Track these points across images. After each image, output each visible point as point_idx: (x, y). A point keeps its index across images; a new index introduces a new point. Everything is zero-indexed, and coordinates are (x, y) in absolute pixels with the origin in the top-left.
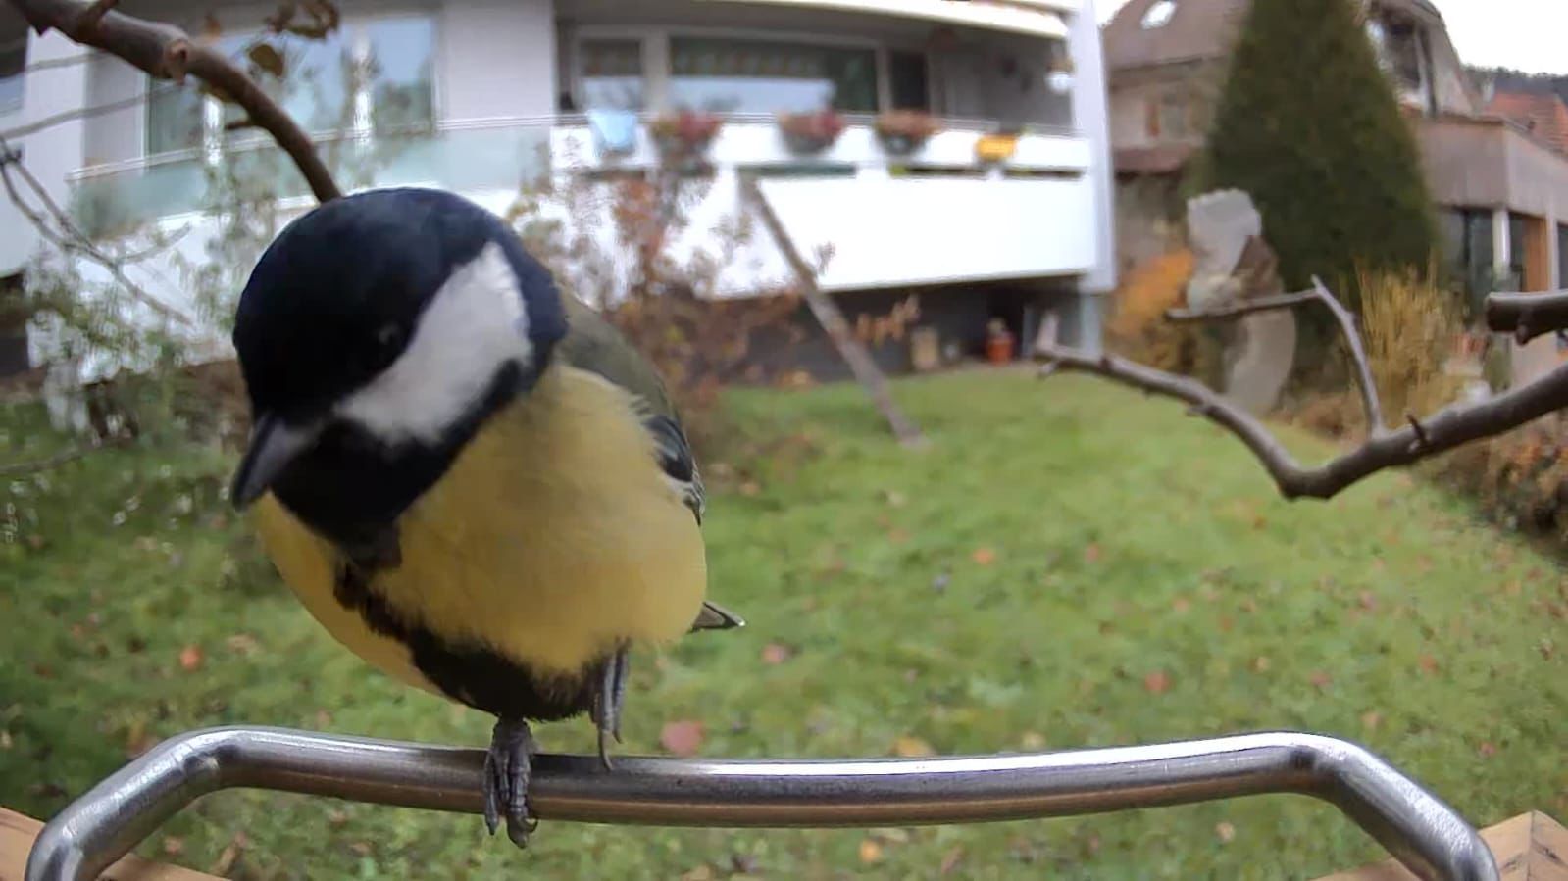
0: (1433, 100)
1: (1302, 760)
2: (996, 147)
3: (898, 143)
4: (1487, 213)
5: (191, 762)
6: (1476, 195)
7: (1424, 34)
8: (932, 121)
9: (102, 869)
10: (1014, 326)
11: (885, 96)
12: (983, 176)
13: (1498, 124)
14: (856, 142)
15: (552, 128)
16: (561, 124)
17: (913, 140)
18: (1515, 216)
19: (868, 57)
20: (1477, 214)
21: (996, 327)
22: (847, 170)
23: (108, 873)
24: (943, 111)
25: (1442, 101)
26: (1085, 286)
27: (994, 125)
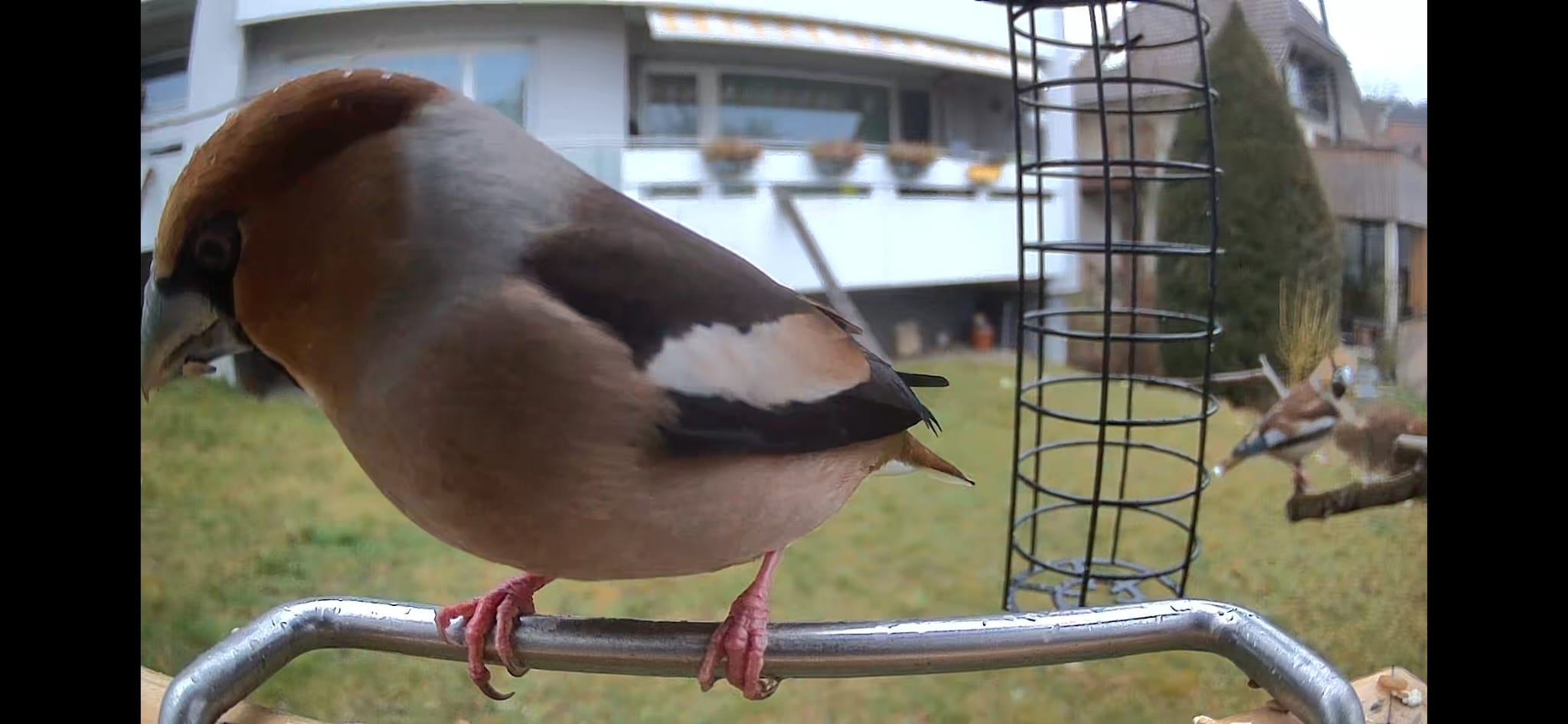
0: (1339, 130)
1: (1201, 623)
2: (986, 173)
3: (905, 169)
4: (1380, 224)
5: (297, 627)
6: (1371, 211)
7: (1333, 76)
8: (934, 150)
9: (218, 716)
10: (995, 320)
11: (895, 126)
12: (973, 196)
13: (1390, 150)
14: (871, 167)
15: (622, 149)
16: (632, 146)
17: (919, 166)
18: (1402, 227)
19: (882, 94)
20: (1371, 225)
21: (980, 320)
22: (863, 191)
23: (224, 718)
24: (943, 142)
25: (1346, 130)
26: (1052, 289)
27: (983, 154)
